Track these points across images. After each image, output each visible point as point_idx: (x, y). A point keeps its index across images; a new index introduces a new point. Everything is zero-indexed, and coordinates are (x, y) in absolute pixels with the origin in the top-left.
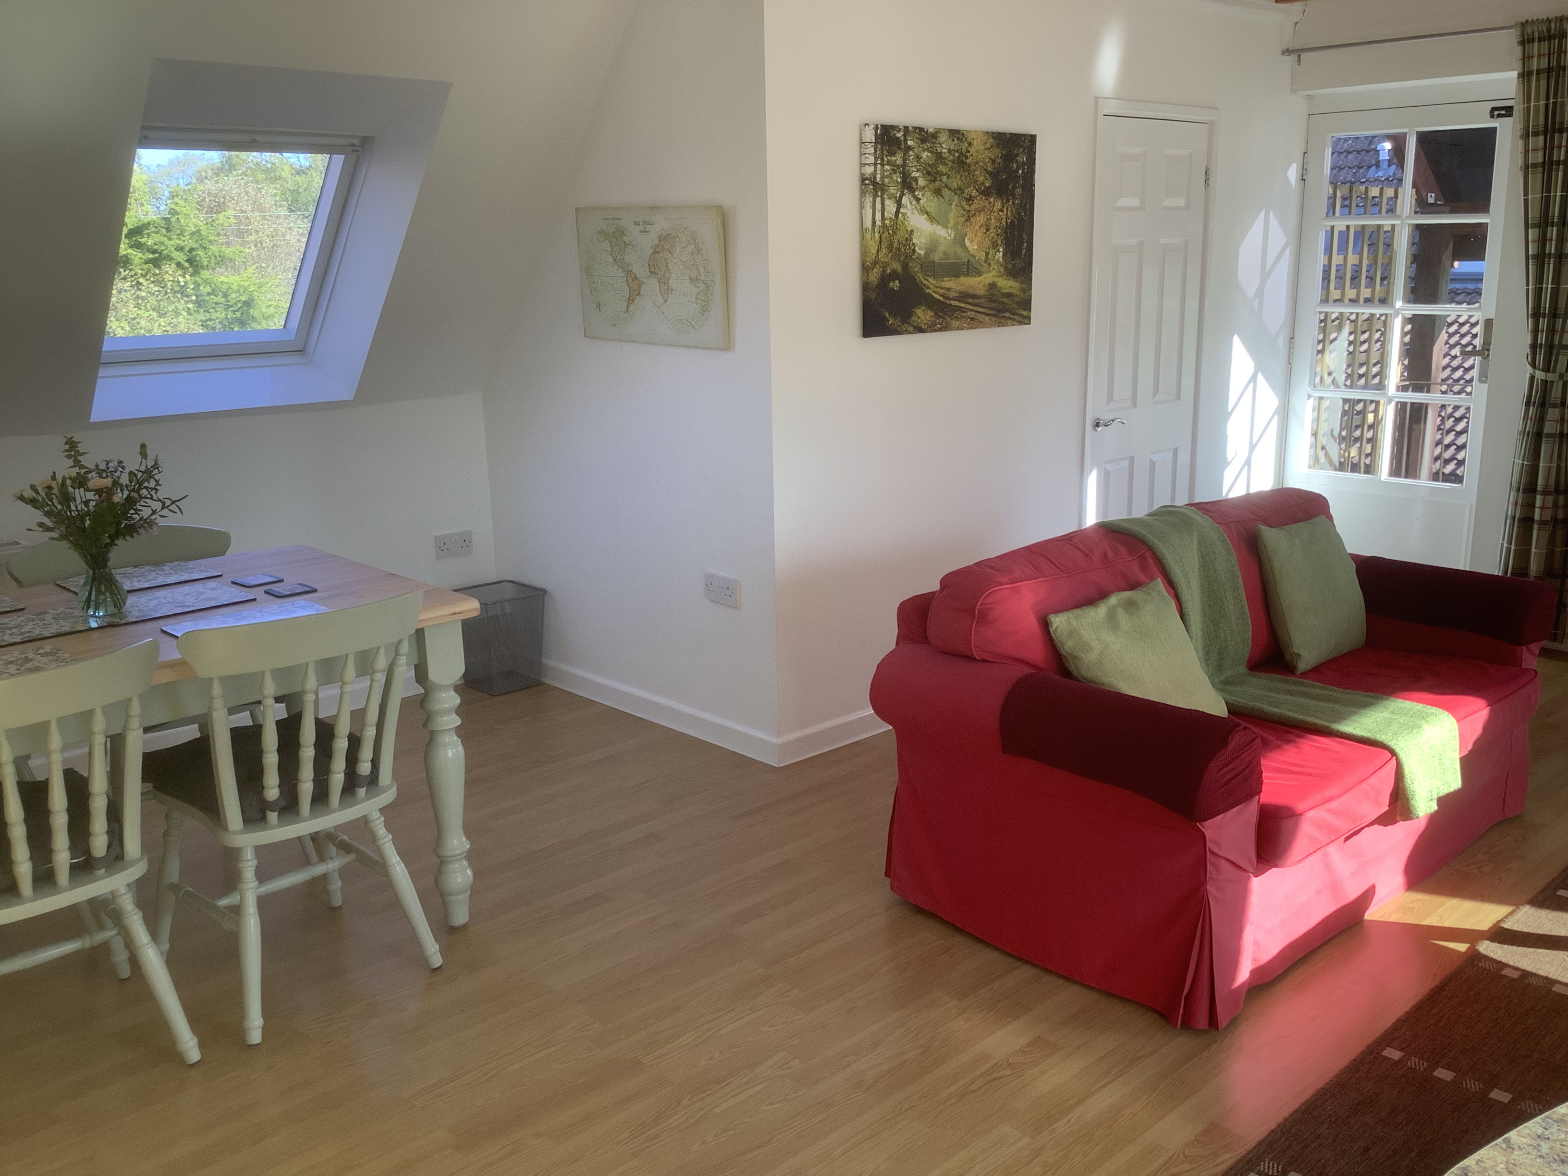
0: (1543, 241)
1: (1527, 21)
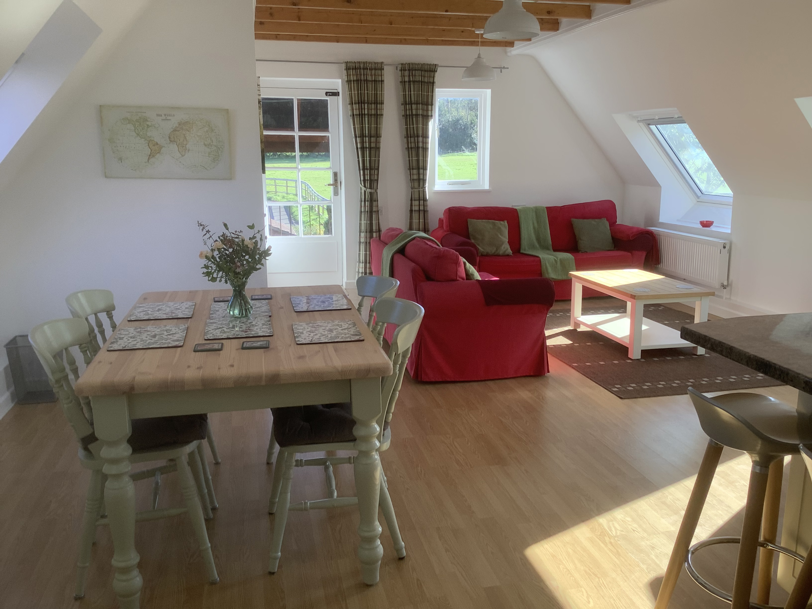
0: (362, 142)
1: (347, 62)
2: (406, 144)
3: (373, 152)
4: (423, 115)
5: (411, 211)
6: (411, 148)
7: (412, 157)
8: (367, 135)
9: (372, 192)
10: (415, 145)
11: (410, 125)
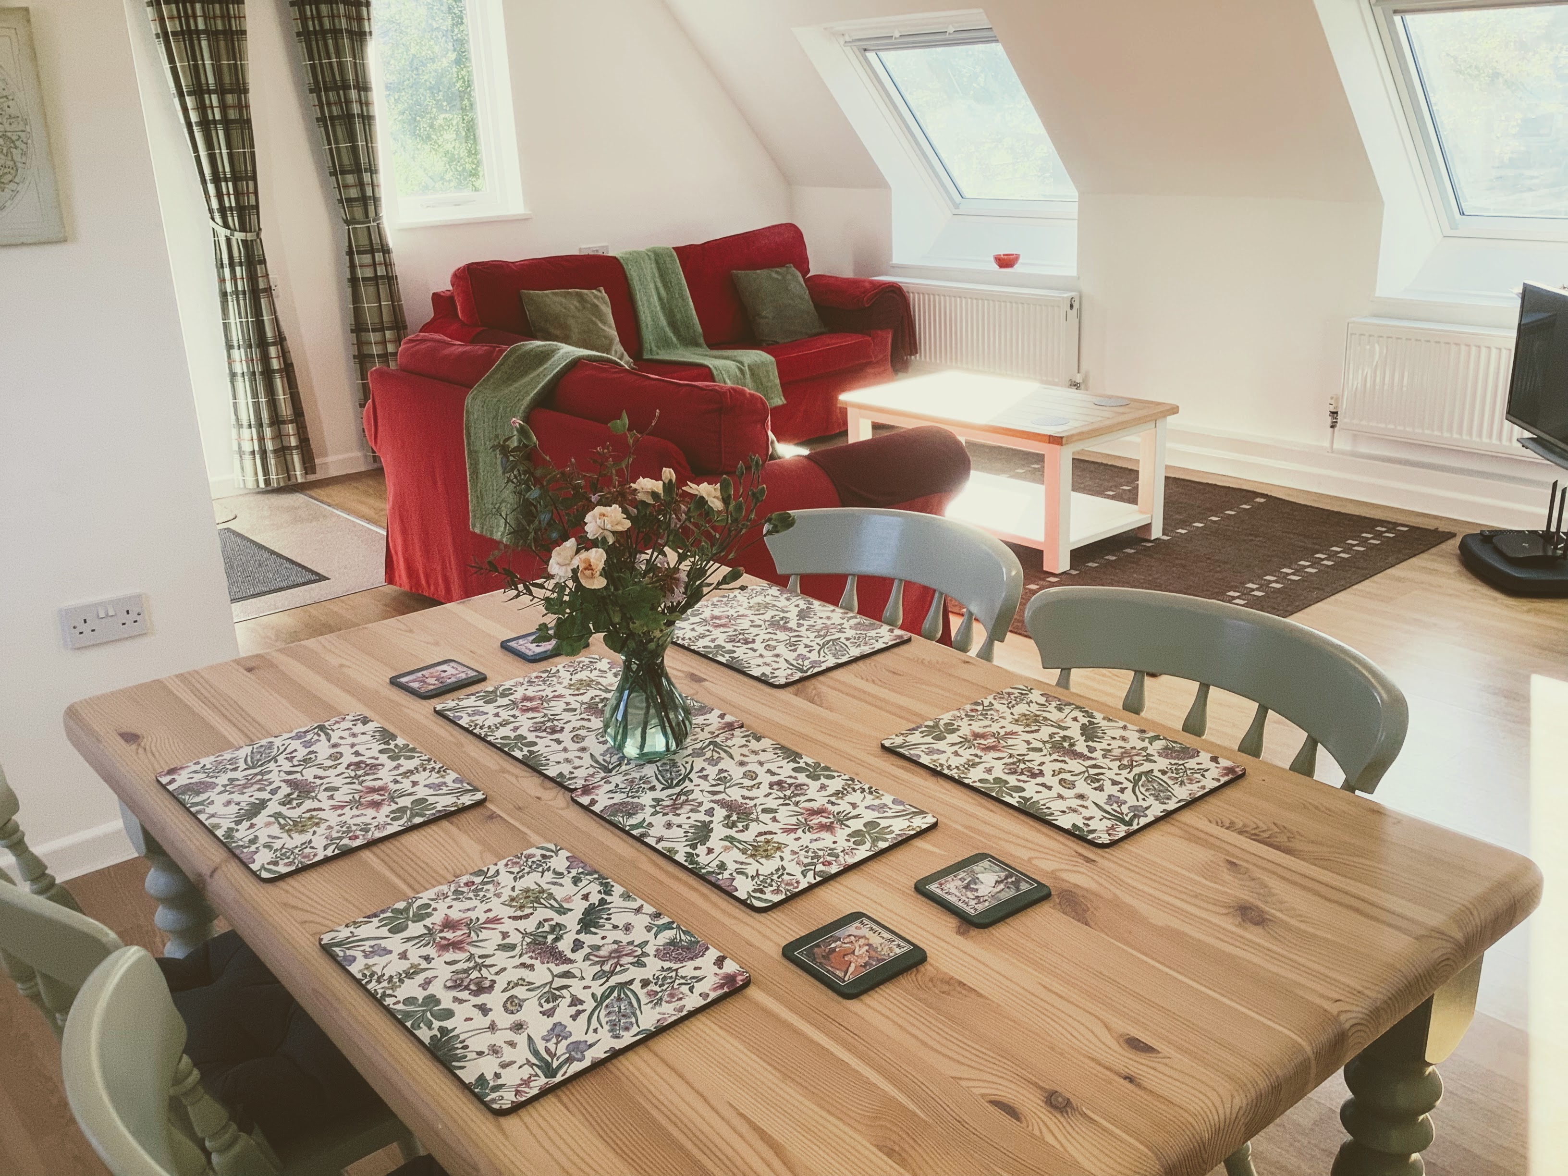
0: (202, 108)
2: (317, 108)
3: (235, 134)
4: (350, 32)
5: (354, 281)
6: (332, 118)
7: (337, 142)
8: (212, 87)
9: (249, 239)
10: (343, 111)
11: (320, 59)
